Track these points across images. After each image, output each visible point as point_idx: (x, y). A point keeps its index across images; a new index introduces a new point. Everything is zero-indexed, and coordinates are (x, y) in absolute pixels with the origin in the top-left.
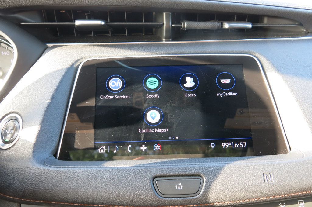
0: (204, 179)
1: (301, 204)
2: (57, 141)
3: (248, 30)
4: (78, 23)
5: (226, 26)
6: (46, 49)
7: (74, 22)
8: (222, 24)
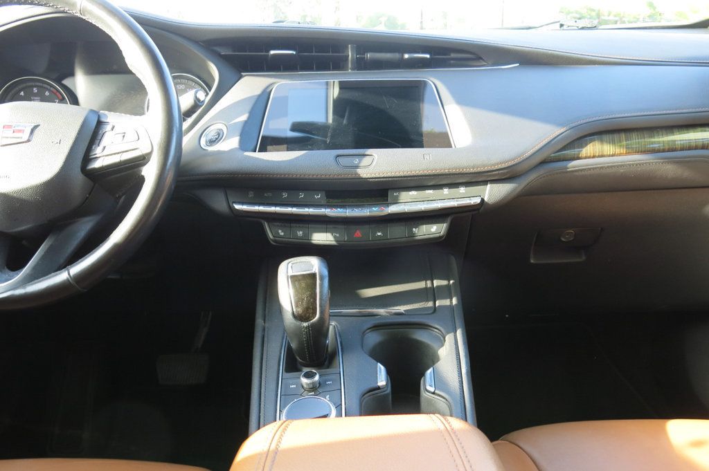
0: (376, 156)
1: (462, 189)
2: (255, 143)
3: (426, 58)
4: (272, 52)
5: (406, 56)
6: (241, 77)
7: (268, 51)
8: (403, 56)
